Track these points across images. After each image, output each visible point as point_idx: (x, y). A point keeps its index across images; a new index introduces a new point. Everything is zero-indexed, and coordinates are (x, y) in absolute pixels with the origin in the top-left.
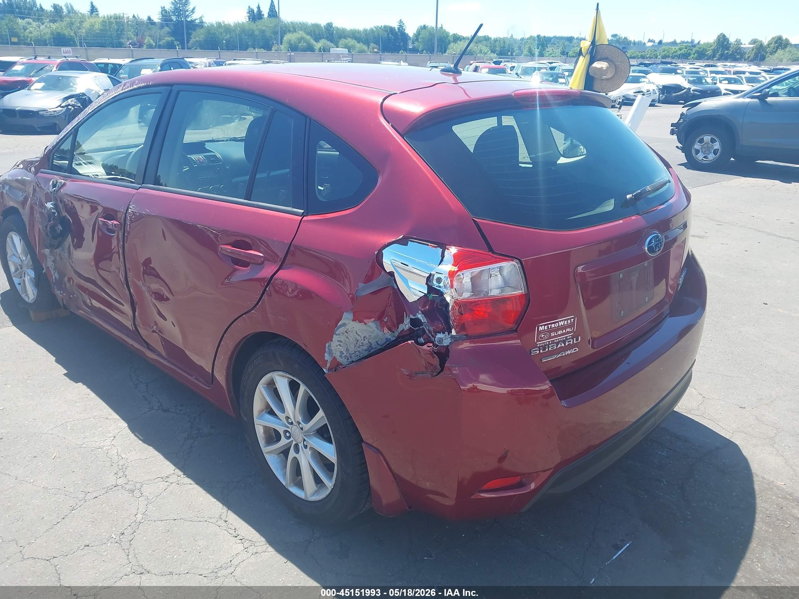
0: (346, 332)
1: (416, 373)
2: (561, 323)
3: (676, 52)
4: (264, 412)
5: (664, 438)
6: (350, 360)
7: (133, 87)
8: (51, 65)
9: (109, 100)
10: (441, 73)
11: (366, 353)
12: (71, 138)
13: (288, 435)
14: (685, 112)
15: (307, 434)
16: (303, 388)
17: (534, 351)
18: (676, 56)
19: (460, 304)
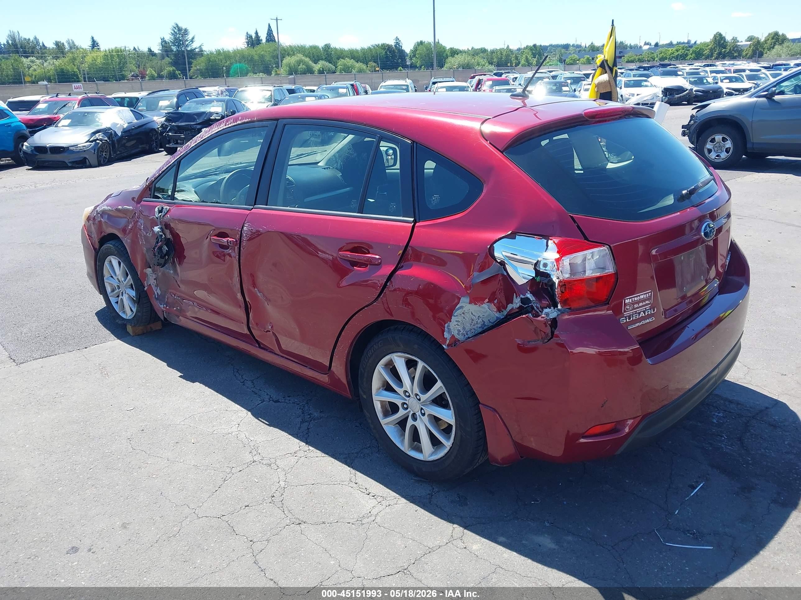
0: (463, 313)
1: (529, 342)
2: (642, 297)
3: (673, 54)
4: (381, 389)
5: (718, 402)
6: (467, 336)
7: (237, 123)
8: (73, 102)
9: (212, 135)
10: (511, 98)
11: (480, 330)
12: (175, 169)
13: (405, 407)
14: (694, 114)
15: (424, 403)
16: (421, 365)
17: (622, 320)
18: (673, 57)
19: (564, 284)
